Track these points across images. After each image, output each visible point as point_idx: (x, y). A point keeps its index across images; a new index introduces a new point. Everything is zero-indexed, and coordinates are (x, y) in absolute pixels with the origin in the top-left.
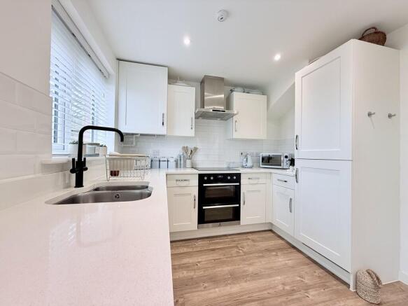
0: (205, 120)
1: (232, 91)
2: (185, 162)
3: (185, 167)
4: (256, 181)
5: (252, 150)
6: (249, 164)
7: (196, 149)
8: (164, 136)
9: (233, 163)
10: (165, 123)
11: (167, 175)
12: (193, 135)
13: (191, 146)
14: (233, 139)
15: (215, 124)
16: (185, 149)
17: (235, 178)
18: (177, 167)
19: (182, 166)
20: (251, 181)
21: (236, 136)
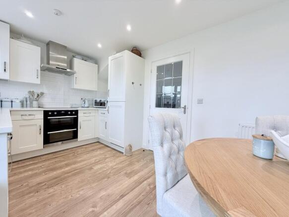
0: (50, 73)
1: (74, 57)
2: (31, 103)
3: (31, 106)
4: (88, 115)
5: (89, 97)
6: (86, 105)
7: (42, 94)
8: (6, 81)
9: (75, 104)
10: (8, 70)
11: (10, 111)
12: (39, 83)
13: (37, 91)
14: (74, 89)
15: (60, 77)
16: (32, 93)
17: (74, 113)
18: (23, 106)
19: (28, 105)
20: (85, 115)
21: (76, 86)
